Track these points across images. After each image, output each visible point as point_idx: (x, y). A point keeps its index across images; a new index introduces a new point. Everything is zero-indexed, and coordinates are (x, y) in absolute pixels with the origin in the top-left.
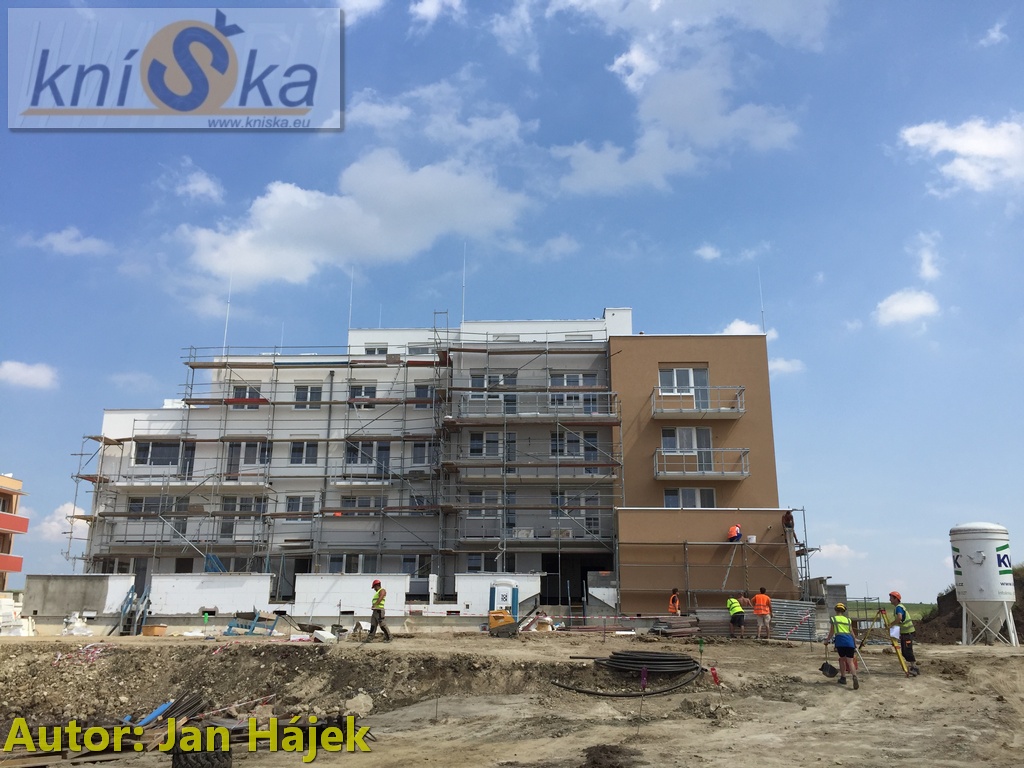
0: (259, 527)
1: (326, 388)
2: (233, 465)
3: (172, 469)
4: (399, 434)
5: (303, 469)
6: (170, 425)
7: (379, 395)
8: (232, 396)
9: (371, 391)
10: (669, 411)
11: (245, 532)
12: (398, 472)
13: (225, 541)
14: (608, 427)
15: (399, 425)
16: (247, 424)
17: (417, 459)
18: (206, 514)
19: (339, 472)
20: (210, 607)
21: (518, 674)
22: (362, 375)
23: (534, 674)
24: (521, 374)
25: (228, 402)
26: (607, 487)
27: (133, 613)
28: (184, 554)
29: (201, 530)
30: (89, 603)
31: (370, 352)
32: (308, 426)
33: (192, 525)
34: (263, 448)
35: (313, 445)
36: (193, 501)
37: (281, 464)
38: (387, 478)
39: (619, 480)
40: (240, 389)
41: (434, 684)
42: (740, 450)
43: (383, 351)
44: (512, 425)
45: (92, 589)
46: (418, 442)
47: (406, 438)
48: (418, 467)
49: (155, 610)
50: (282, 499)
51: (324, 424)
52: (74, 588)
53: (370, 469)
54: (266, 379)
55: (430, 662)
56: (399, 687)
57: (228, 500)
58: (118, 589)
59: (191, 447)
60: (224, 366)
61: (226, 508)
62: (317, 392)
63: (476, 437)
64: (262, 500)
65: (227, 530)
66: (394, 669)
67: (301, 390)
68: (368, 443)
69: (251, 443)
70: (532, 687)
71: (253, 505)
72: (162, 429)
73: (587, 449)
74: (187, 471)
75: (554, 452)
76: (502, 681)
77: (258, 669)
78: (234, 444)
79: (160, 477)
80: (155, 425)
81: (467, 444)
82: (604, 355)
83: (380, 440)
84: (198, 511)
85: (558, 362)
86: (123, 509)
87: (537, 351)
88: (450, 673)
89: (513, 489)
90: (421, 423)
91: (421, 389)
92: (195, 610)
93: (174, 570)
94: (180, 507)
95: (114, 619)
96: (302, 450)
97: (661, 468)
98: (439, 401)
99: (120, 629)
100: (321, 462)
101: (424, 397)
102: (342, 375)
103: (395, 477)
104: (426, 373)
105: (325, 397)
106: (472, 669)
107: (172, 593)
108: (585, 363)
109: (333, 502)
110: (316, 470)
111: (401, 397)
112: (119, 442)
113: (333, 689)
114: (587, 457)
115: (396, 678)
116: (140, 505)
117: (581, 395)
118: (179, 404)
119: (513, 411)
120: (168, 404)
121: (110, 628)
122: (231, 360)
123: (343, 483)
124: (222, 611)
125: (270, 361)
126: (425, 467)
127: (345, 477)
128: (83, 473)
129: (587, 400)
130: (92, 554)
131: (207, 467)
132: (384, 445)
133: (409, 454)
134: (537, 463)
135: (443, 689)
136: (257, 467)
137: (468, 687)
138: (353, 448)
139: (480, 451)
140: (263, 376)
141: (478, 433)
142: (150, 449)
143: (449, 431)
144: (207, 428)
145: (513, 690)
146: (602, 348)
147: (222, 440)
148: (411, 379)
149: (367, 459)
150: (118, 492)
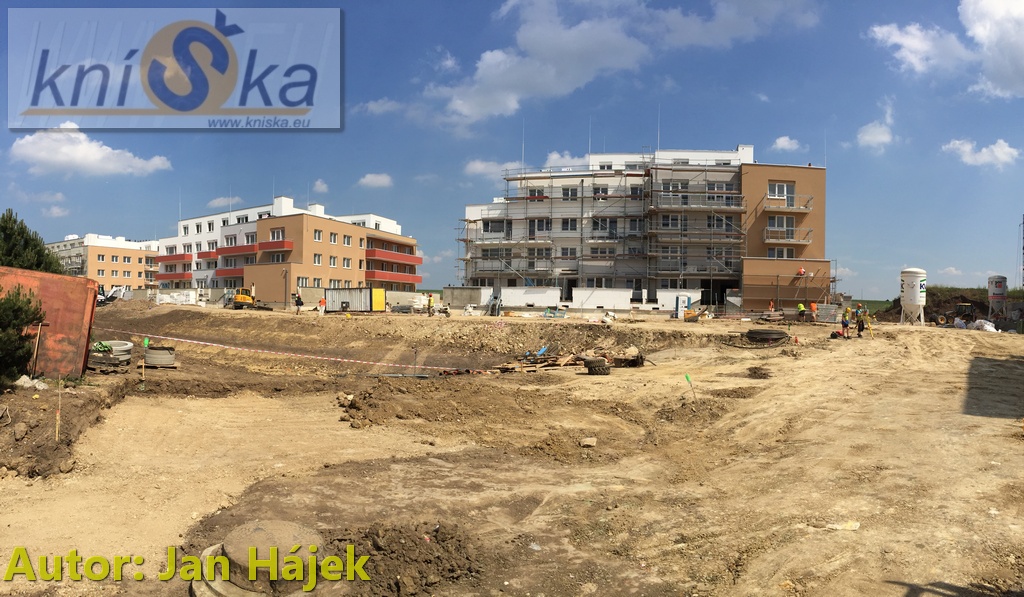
0: (549, 263)
1: (579, 189)
2: (532, 232)
3: (502, 235)
4: (622, 214)
5: (569, 234)
6: (498, 212)
7: (610, 193)
8: (528, 196)
9: (605, 190)
10: (773, 207)
11: (541, 266)
12: (622, 235)
13: (531, 271)
14: (739, 215)
15: (623, 210)
16: (537, 210)
17: (633, 228)
18: (523, 257)
19: (589, 235)
20: (531, 303)
21: (705, 339)
22: (600, 181)
23: (713, 339)
24: (690, 183)
25: (527, 198)
26: (737, 246)
27: (494, 305)
28: (513, 277)
29: (518, 265)
30: (474, 299)
31: (602, 167)
32: (570, 210)
33: (515, 263)
34: (545, 223)
35: (574, 221)
36: (513, 251)
37: (557, 230)
38: (616, 238)
39: (744, 243)
40: (532, 191)
41: (666, 343)
42: (808, 229)
43: (610, 167)
44: (686, 211)
45: (474, 293)
46: (633, 219)
47: (626, 217)
48: (633, 232)
49: (504, 304)
50: (559, 249)
51: (580, 210)
52: (466, 293)
53: (606, 234)
54: (546, 185)
55: (662, 334)
56: (649, 344)
57: (531, 251)
58: (486, 294)
59: (510, 223)
60: (524, 179)
61: (530, 254)
62: (574, 191)
63: (666, 217)
64: (548, 250)
65: (532, 265)
66: (645, 336)
67: (565, 191)
68: (604, 220)
69: (541, 221)
70: (711, 345)
71: (544, 253)
72: (495, 214)
73: (727, 225)
74: (509, 235)
75: (709, 225)
76: (697, 342)
77: (579, 334)
78: (532, 221)
79: (496, 239)
80: (491, 212)
81: (661, 221)
82: (739, 173)
83: (610, 218)
84: (518, 256)
85: (712, 177)
86: (480, 255)
87: (702, 170)
88: (673, 338)
89: (685, 247)
90: (634, 208)
91: (634, 189)
92: (523, 305)
93: (507, 283)
94: (506, 254)
95: (486, 308)
96: (568, 224)
97: (767, 238)
98: (645, 196)
99: (489, 312)
100: (579, 230)
101: (636, 193)
102: (588, 182)
103: (621, 238)
104: (638, 181)
105: (579, 195)
106: (682, 336)
107: (511, 296)
108: (728, 177)
109: (587, 252)
110: (576, 234)
111: (623, 194)
112: (475, 221)
113: (618, 344)
114: (727, 230)
115: (647, 340)
116: (489, 253)
117: (724, 196)
118: (502, 200)
119: (686, 204)
120: (496, 200)
121: (484, 312)
122: (527, 176)
123: (592, 241)
124: (536, 305)
125: (549, 175)
126: (637, 232)
127: (593, 238)
128: (461, 238)
129: (728, 198)
130: (469, 276)
131: (519, 234)
132: (614, 221)
133: (628, 226)
134: (698, 233)
135: (670, 345)
136: (545, 233)
137: (682, 345)
138: (596, 222)
139: (668, 225)
140: (545, 183)
141: (667, 217)
142: (488, 224)
143: (651, 214)
144: (518, 213)
145: (703, 346)
146: (737, 169)
147: (526, 219)
148: (628, 185)
149: (603, 228)
150: (477, 247)
